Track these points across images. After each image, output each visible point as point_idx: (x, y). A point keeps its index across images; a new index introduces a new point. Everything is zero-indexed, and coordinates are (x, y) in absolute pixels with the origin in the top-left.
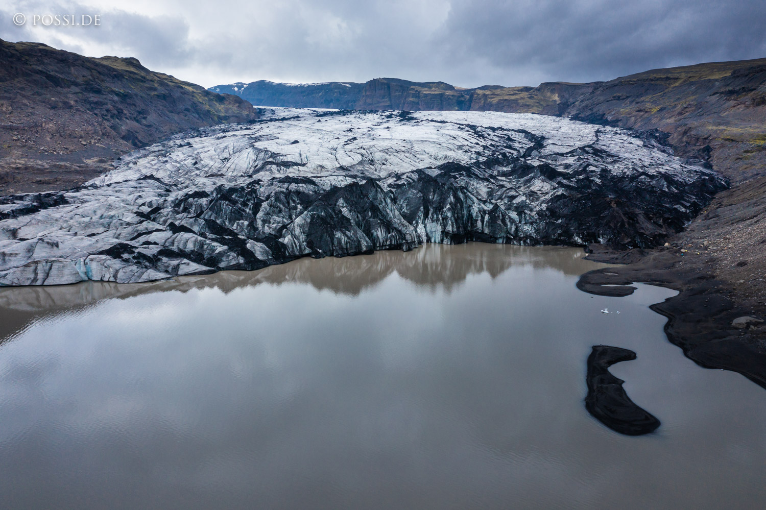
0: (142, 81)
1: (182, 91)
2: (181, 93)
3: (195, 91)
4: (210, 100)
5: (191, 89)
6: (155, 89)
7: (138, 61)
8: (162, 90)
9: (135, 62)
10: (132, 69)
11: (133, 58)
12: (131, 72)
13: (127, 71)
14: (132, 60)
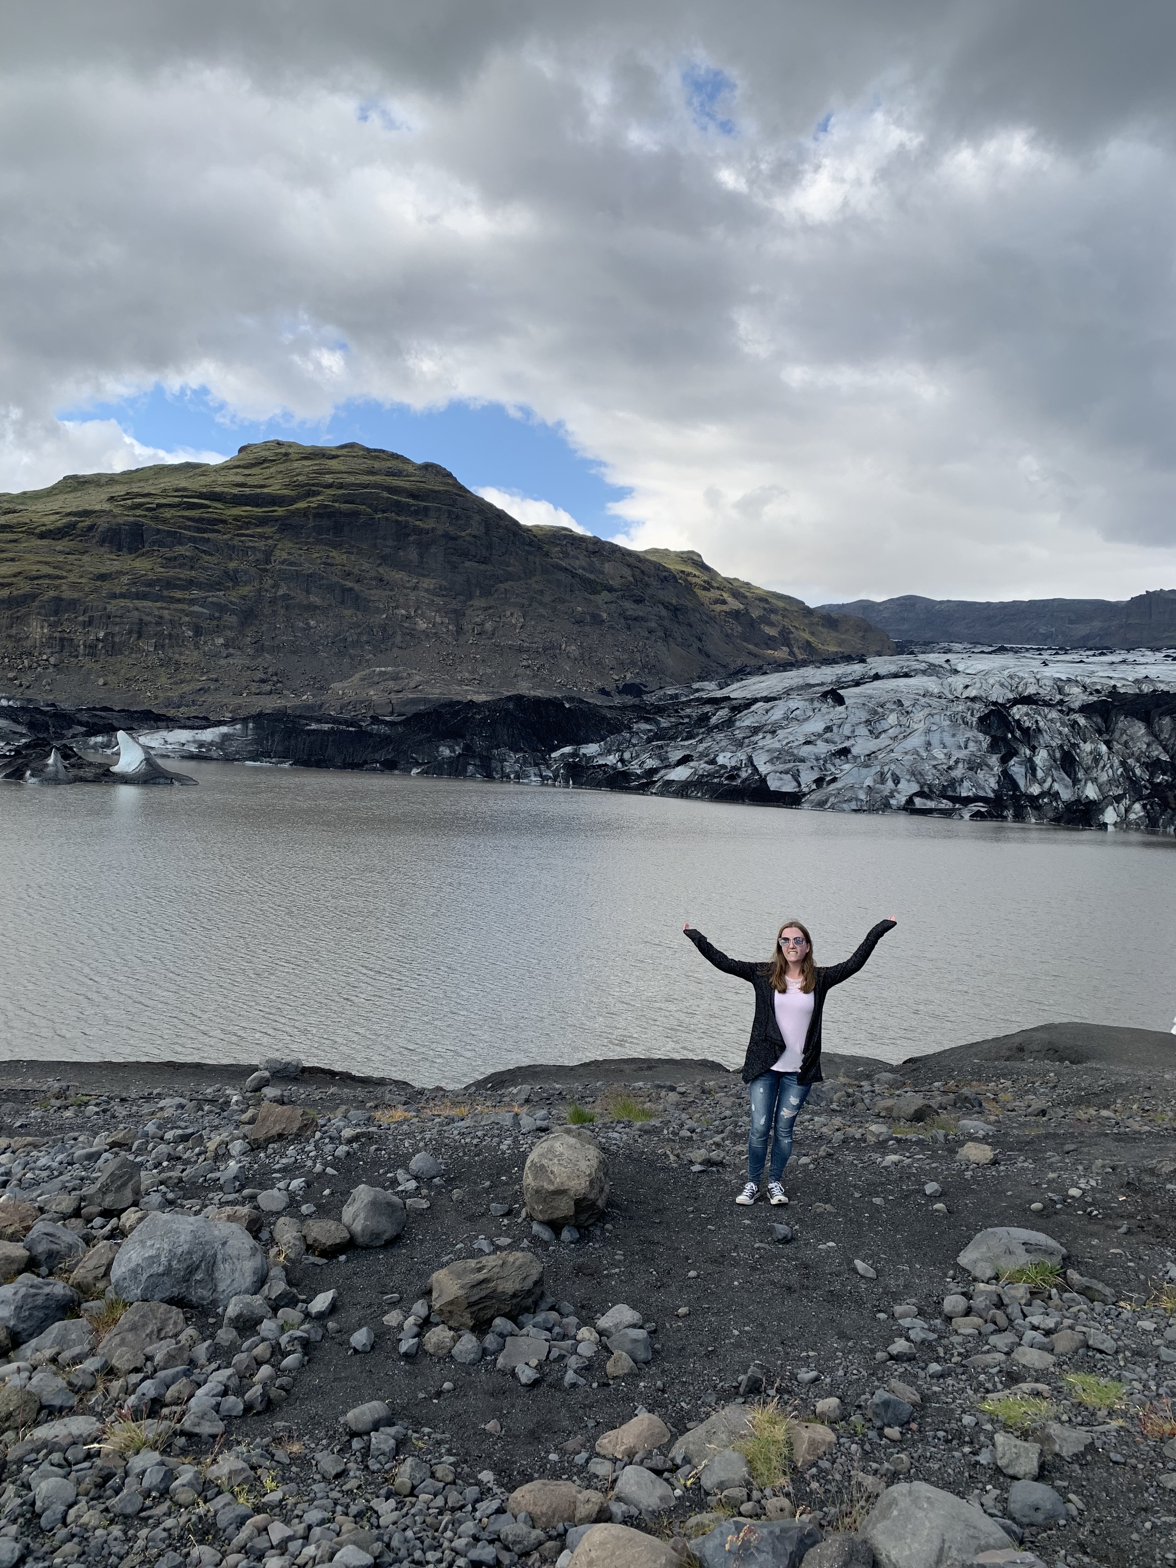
0: (705, 589)
1: (766, 606)
2: (765, 609)
3: (788, 607)
4: (812, 624)
5: (781, 604)
6: (724, 602)
7: (700, 556)
8: (734, 604)
9: (695, 558)
10: (689, 569)
11: (693, 552)
12: (689, 574)
13: (683, 572)
14: (691, 556)
